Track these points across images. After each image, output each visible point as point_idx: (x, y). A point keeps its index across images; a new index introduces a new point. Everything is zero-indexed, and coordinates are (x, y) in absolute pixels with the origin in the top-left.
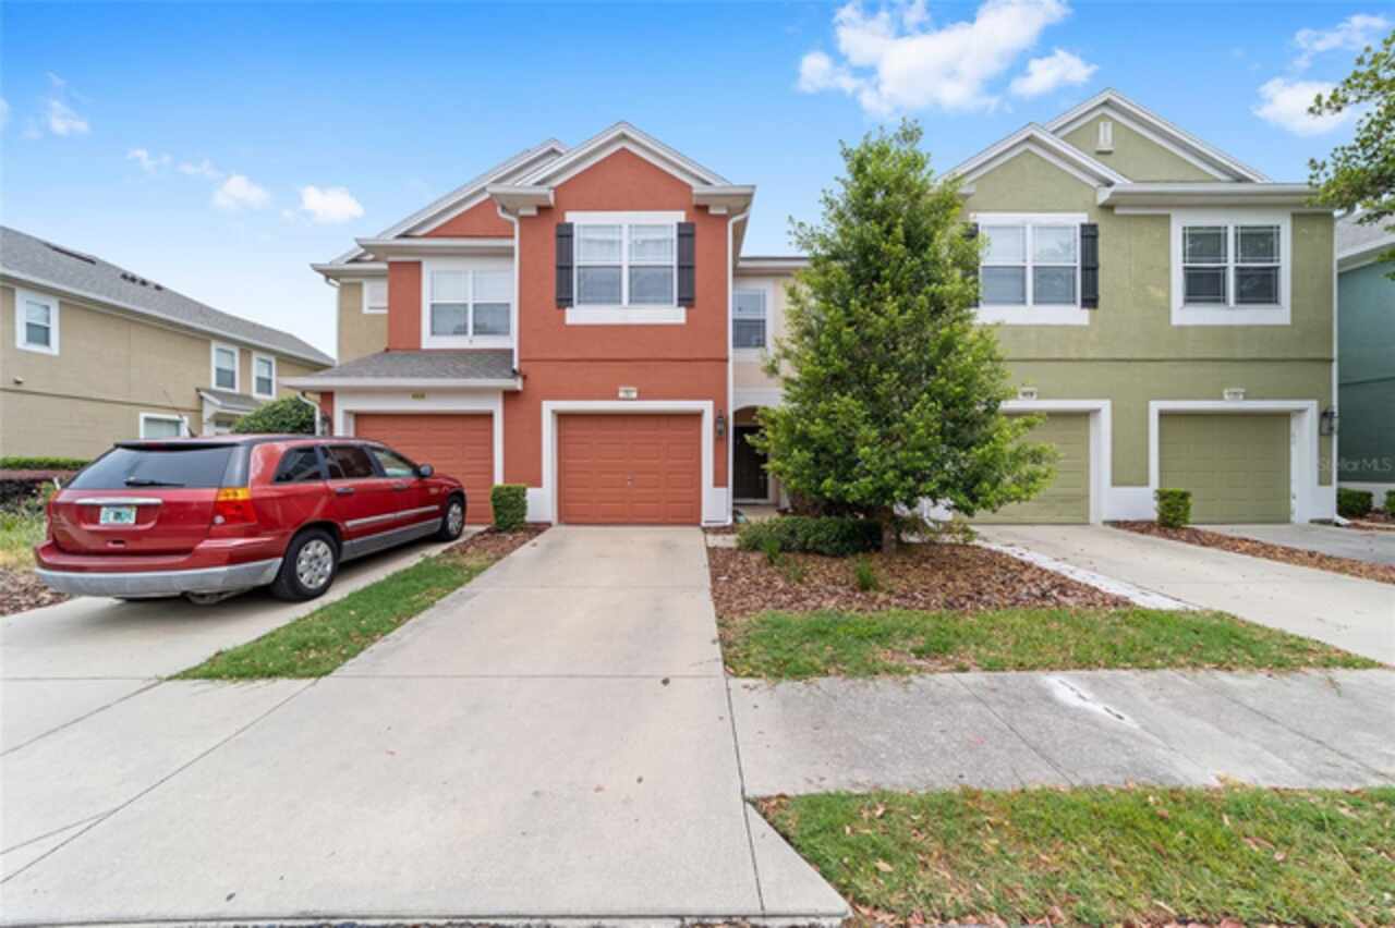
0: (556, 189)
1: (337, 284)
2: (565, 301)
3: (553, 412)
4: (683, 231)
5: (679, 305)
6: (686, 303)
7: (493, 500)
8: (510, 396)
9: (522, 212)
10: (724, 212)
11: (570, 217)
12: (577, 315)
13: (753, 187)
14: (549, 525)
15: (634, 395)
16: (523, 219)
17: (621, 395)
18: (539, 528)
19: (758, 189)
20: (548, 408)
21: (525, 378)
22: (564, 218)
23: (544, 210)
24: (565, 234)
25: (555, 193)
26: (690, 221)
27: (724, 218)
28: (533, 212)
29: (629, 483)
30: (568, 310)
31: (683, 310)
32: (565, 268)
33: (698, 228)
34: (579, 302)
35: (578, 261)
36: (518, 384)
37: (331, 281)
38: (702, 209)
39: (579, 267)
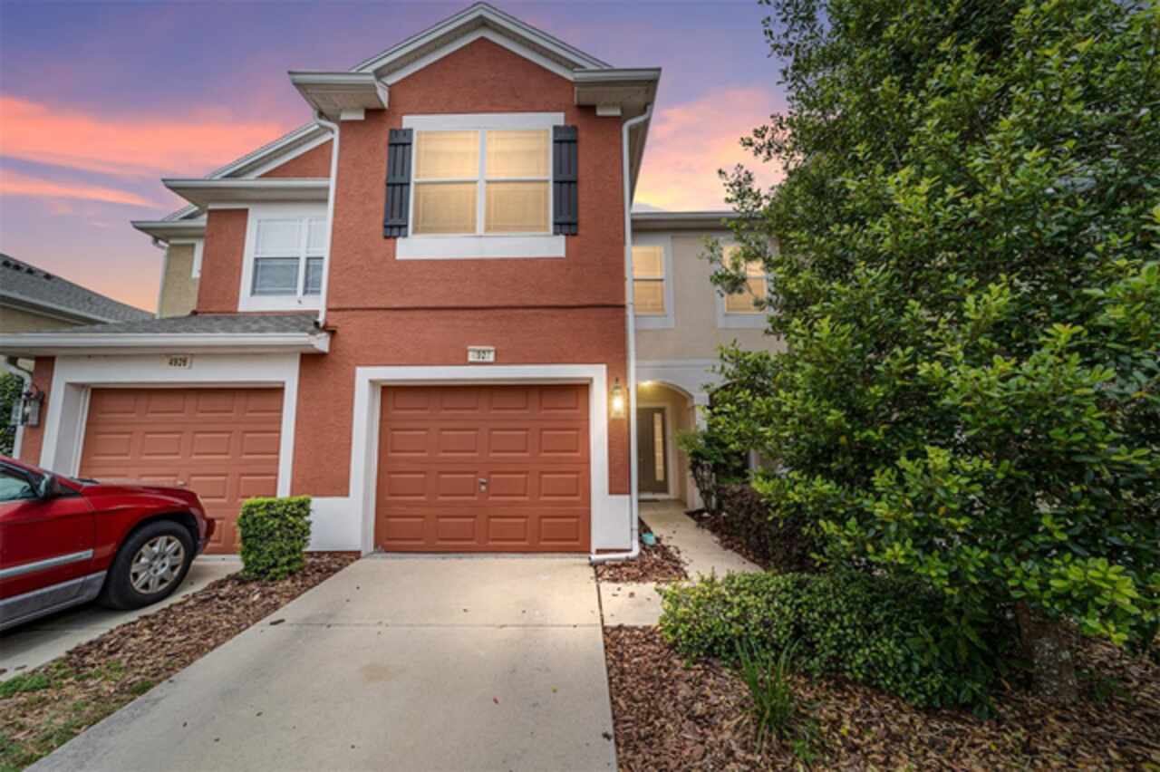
0: (391, 88)
1: (167, 245)
2: (395, 227)
3: (372, 382)
4: (560, 137)
5: (556, 233)
6: (566, 229)
7: (245, 526)
8: (310, 360)
9: (344, 117)
10: (617, 112)
11: (408, 121)
12: (411, 248)
13: (659, 70)
14: (356, 555)
15: (491, 357)
16: (346, 126)
17: (472, 357)
18: (341, 559)
19: (663, 72)
20: (364, 377)
21: (333, 333)
22: (401, 124)
23: (374, 113)
24: (401, 144)
25: (390, 93)
26: (570, 124)
27: (618, 121)
28: (360, 116)
29: (483, 488)
30: (399, 241)
31: (562, 238)
32: (398, 187)
33: (582, 135)
34: (416, 231)
35: (417, 176)
36: (321, 343)
37: (161, 243)
38: (587, 109)
39: (417, 184)
